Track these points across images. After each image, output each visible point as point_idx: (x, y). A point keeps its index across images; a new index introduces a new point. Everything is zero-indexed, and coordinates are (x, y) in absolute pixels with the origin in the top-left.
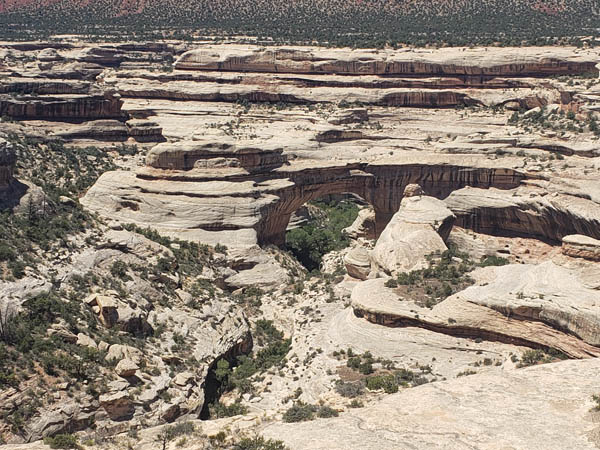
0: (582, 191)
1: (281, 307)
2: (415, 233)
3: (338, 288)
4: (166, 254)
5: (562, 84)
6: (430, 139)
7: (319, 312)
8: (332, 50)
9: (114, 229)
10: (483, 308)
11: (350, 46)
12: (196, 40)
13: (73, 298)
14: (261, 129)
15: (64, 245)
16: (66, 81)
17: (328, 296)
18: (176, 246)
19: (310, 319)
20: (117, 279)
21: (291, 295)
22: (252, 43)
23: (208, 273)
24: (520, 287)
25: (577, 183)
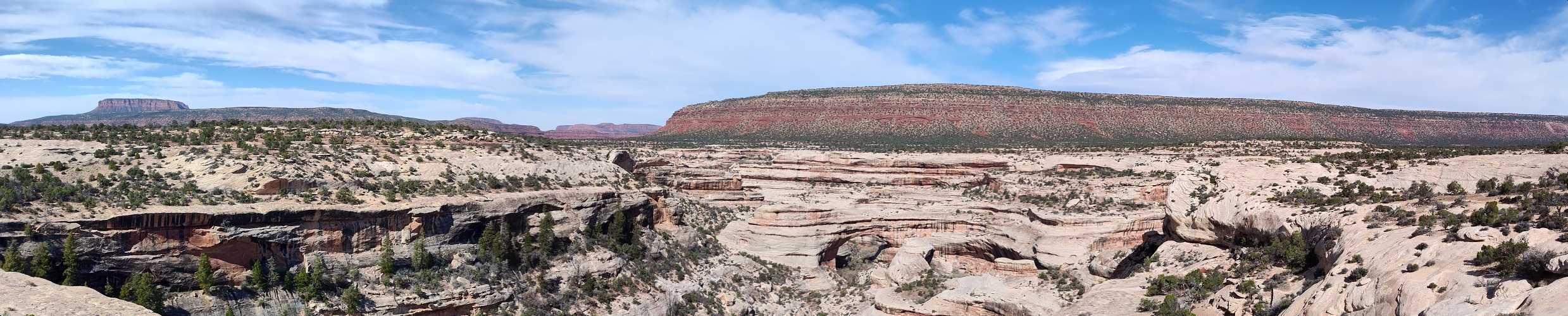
0: (1005, 233)
1: (832, 305)
2: (912, 260)
3: (867, 293)
4: (764, 271)
5: (990, 174)
6: (918, 204)
7: (855, 308)
8: (862, 153)
9: (735, 254)
10: (952, 303)
11: (872, 151)
12: (785, 147)
13: (710, 294)
14: (821, 197)
15: (707, 262)
16: (712, 170)
17: (860, 298)
18: (770, 266)
19: (850, 312)
20: (736, 284)
21: (838, 297)
22: (817, 149)
23: (788, 284)
24: (972, 289)
25: (1001, 228)
